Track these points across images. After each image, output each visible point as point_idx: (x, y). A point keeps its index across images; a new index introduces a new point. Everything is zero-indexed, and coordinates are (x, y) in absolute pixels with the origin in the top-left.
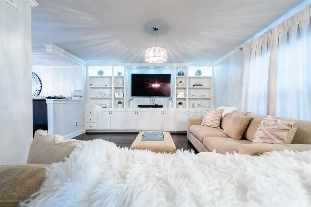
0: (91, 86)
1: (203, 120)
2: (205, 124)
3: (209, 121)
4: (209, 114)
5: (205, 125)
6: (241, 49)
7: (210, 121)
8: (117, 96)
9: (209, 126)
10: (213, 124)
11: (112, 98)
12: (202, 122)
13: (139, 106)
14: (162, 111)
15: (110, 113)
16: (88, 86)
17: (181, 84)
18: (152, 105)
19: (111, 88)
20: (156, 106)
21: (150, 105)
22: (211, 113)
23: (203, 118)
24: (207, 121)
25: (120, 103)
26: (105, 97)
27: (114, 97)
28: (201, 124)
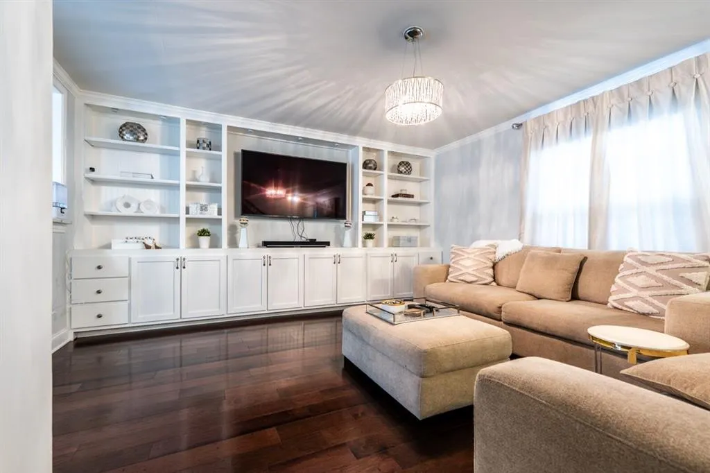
0: (92, 175)
1: (450, 270)
2: (461, 278)
3: (470, 271)
4: (466, 256)
5: (460, 280)
6: (519, 126)
7: (474, 270)
8: (195, 213)
9: (471, 282)
10: (481, 276)
11: (179, 218)
12: (448, 275)
13: (266, 244)
14: (335, 256)
15: (180, 264)
16: (82, 173)
17: (370, 189)
18: (298, 239)
19: (177, 187)
20: (312, 243)
21: (292, 240)
22: (473, 253)
23: (449, 266)
24: (464, 271)
25: (203, 233)
26: (146, 213)
27: (188, 216)
28: (447, 278)
